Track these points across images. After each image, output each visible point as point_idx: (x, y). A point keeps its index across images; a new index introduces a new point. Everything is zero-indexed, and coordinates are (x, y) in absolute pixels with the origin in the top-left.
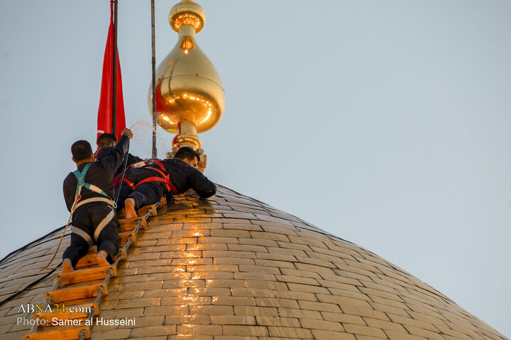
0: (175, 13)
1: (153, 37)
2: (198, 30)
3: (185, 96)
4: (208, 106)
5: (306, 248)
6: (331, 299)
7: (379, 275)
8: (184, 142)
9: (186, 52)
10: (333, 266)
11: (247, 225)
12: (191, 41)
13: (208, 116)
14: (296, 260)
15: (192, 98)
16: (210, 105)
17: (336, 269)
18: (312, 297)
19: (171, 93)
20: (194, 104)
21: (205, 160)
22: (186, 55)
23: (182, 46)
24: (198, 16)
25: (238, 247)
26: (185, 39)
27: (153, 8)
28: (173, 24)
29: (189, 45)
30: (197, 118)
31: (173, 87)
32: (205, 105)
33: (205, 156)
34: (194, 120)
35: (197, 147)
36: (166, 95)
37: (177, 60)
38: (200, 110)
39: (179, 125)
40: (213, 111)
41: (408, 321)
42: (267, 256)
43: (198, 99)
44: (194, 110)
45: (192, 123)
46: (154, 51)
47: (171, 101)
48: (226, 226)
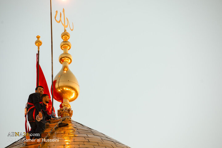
0: (61, 57)
1: (52, 67)
2: (69, 64)
4: (73, 92)
8: (64, 105)
9: (65, 72)
11: (83, 139)
12: (67, 68)
13: (73, 96)
15: (67, 89)
16: (74, 91)
19: (59, 88)
20: (68, 91)
21: (72, 112)
23: (64, 70)
24: (69, 58)
26: (65, 67)
27: (52, 56)
28: (60, 62)
29: (66, 69)
30: (69, 96)
31: (60, 85)
32: (72, 92)
33: (72, 111)
35: (69, 107)
36: (57, 88)
37: (61, 75)
38: (70, 93)
40: (75, 94)
43: (69, 90)
44: (68, 93)
45: (67, 98)
46: (52, 73)
47: (59, 91)
48: (75, 140)
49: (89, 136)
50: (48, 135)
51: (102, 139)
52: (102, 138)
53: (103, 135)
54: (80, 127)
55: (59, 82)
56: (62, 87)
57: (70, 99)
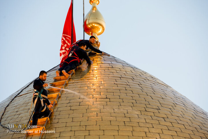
1: (84, 7)
2: (98, 4)
3: (94, 25)
5: (125, 72)
6: (130, 89)
7: (146, 80)
9: (94, 11)
10: (132, 78)
11: (108, 66)
12: (95, 8)
13: (100, 31)
14: (121, 77)
15: (96, 25)
16: (101, 27)
17: (133, 79)
18: (124, 89)
19: (89, 24)
20: (96, 27)
21: (100, 44)
22: (94, 12)
23: (93, 9)
25: (104, 73)
26: (94, 7)
28: (90, 3)
29: (95, 9)
30: (97, 31)
31: (90, 22)
32: (100, 27)
33: (100, 43)
35: (97, 40)
36: (88, 24)
37: (91, 14)
38: (98, 28)
39: (92, 33)
40: (102, 29)
41: (153, 95)
42: (113, 76)
43: (97, 26)
44: (96, 28)
45: (96, 33)
46: (84, 12)
47: (89, 26)
48: (102, 66)
49: (113, 63)
51: (123, 65)
53: (124, 62)
55: (89, 19)
56: (92, 23)
57: (98, 33)
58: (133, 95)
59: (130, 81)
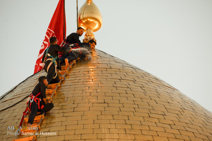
3: (89, 19)
4: (97, 23)
5: (125, 74)
6: (131, 92)
7: (150, 82)
8: (89, 35)
9: (89, 4)
10: (134, 80)
11: (106, 66)
13: (97, 26)
14: (120, 78)
15: (91, 20)
16: (97, 22)
17: (134, 81)
18: (124, 92)
19: (84, 19)
20: (92, 22)
23: (88, 2)
25: (101, 75)
29: (90, 1)
30: (93, 27)
31: (84, 16)
32: (96, 22)
33: (96, 40)
34: (92, 28)
35: (93, 37)
36: (82, 19)
37: (86, 7)
38: (94, 24)
39: (87, 29)
40: (98, 24)
41: (157, 99)
42: (111, 77)
43: (93, 21)
44: (92, 24)
45: (91, 29)
46: (77, 5)
48: (98, 67)
49: (111, 63)
50: (74, 62)
51: (123, 66)
52: (123, 64)
53: (124, 62)
54: (102, 55)
55: (83, 13)
56: (87, 18)
57: (94, 29)
58: (134, 99)
59: (131, 83)
